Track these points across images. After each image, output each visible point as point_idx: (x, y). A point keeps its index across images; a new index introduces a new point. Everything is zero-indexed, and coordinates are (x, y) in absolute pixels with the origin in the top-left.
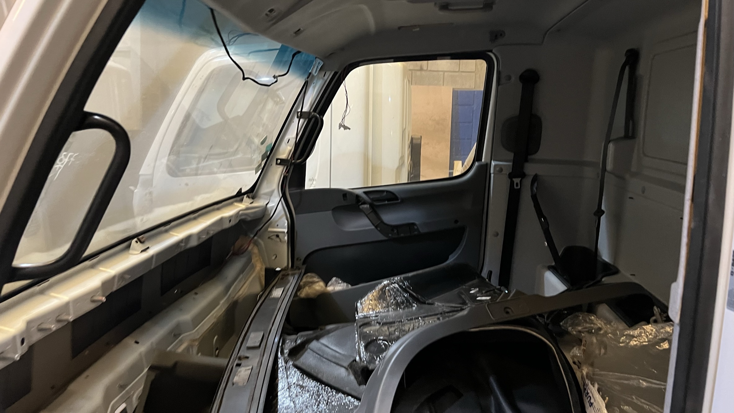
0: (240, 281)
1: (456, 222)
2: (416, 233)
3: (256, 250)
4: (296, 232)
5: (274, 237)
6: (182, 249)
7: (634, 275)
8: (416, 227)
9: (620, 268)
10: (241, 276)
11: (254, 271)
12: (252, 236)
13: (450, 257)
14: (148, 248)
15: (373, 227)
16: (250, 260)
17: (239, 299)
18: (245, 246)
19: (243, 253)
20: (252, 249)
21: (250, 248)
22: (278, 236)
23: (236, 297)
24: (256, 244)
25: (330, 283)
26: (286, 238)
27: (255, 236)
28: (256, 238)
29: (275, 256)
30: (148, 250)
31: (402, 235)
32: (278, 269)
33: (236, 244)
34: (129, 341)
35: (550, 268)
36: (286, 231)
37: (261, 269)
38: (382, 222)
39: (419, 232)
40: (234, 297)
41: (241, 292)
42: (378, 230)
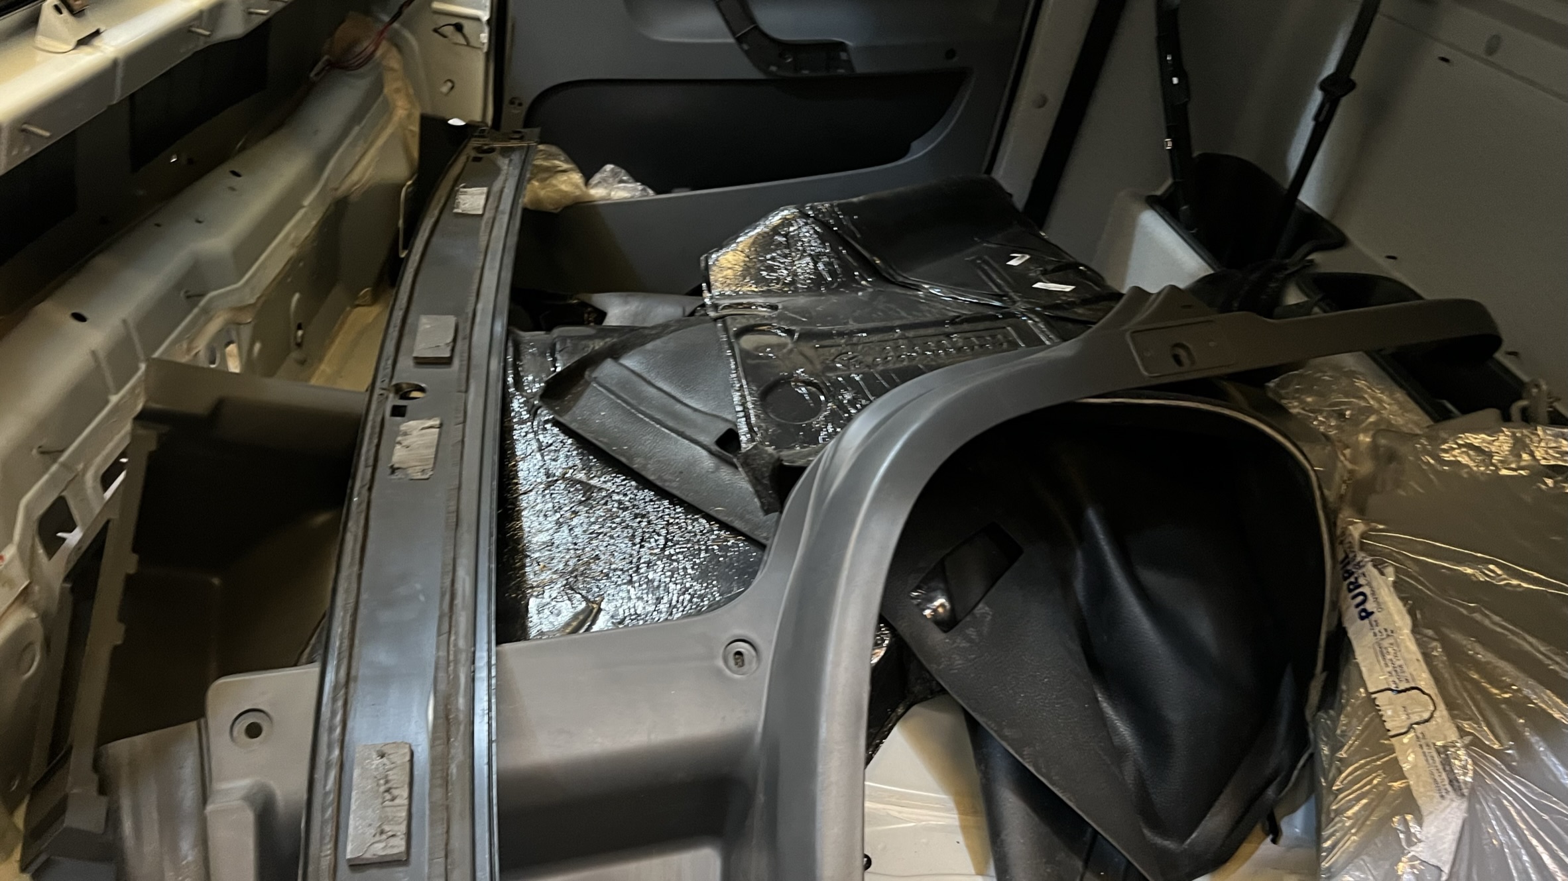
0: (353, 145)
1: (950, 54)
2: (841, 71)
3: (393, 61)
4: (513, 26)
5: (449, 30)
6: (201, 45)
7: (1394, 258)
8: (844, 56)
9: (1349, 233)
10: (356, 129)
11: (390, 118)
12: (387, 19)
13: (915, 145)
14: (97, 33)
15: (731, 40)
16: (377, 88)
17: (352, 193)
18: (366, 45)
19: (360, 66)
20: (383, 56)
21: (379, 53)
22: (459, 28)
23: (344, 188)
24: (398, 44)
25: (597, 178)
26: (484, 37)
27: (395, 19)
28: (396, 25)
29: (449, 84)
30: (97, 42)
31: (806, 72)
32: (455, 122)
33: (339, 33)
34: (52, 311)
35: (1154, 202)
36: (485, 16)
37: (409, 116)
38: (757, 28)
39: (852, 69)
40: (336, 189)
41: (355, 177)
42: (742, 49)
